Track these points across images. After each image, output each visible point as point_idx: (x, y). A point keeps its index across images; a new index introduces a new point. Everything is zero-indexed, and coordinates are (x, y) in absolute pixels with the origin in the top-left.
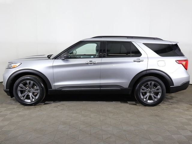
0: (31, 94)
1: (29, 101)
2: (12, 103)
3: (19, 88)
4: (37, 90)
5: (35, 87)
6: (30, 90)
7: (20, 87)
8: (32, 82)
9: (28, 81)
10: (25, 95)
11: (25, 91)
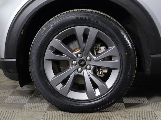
0: (87, 74)
1: (83, 96)
2: (23, 105)
3: (49, 54)
4: (110, 58)
5: (103, 48)
6: (83, 58)
7: (52, 48)
8: (93, 32)
9: (79, 30)
10: (69, 77)
11: (67, 64)
